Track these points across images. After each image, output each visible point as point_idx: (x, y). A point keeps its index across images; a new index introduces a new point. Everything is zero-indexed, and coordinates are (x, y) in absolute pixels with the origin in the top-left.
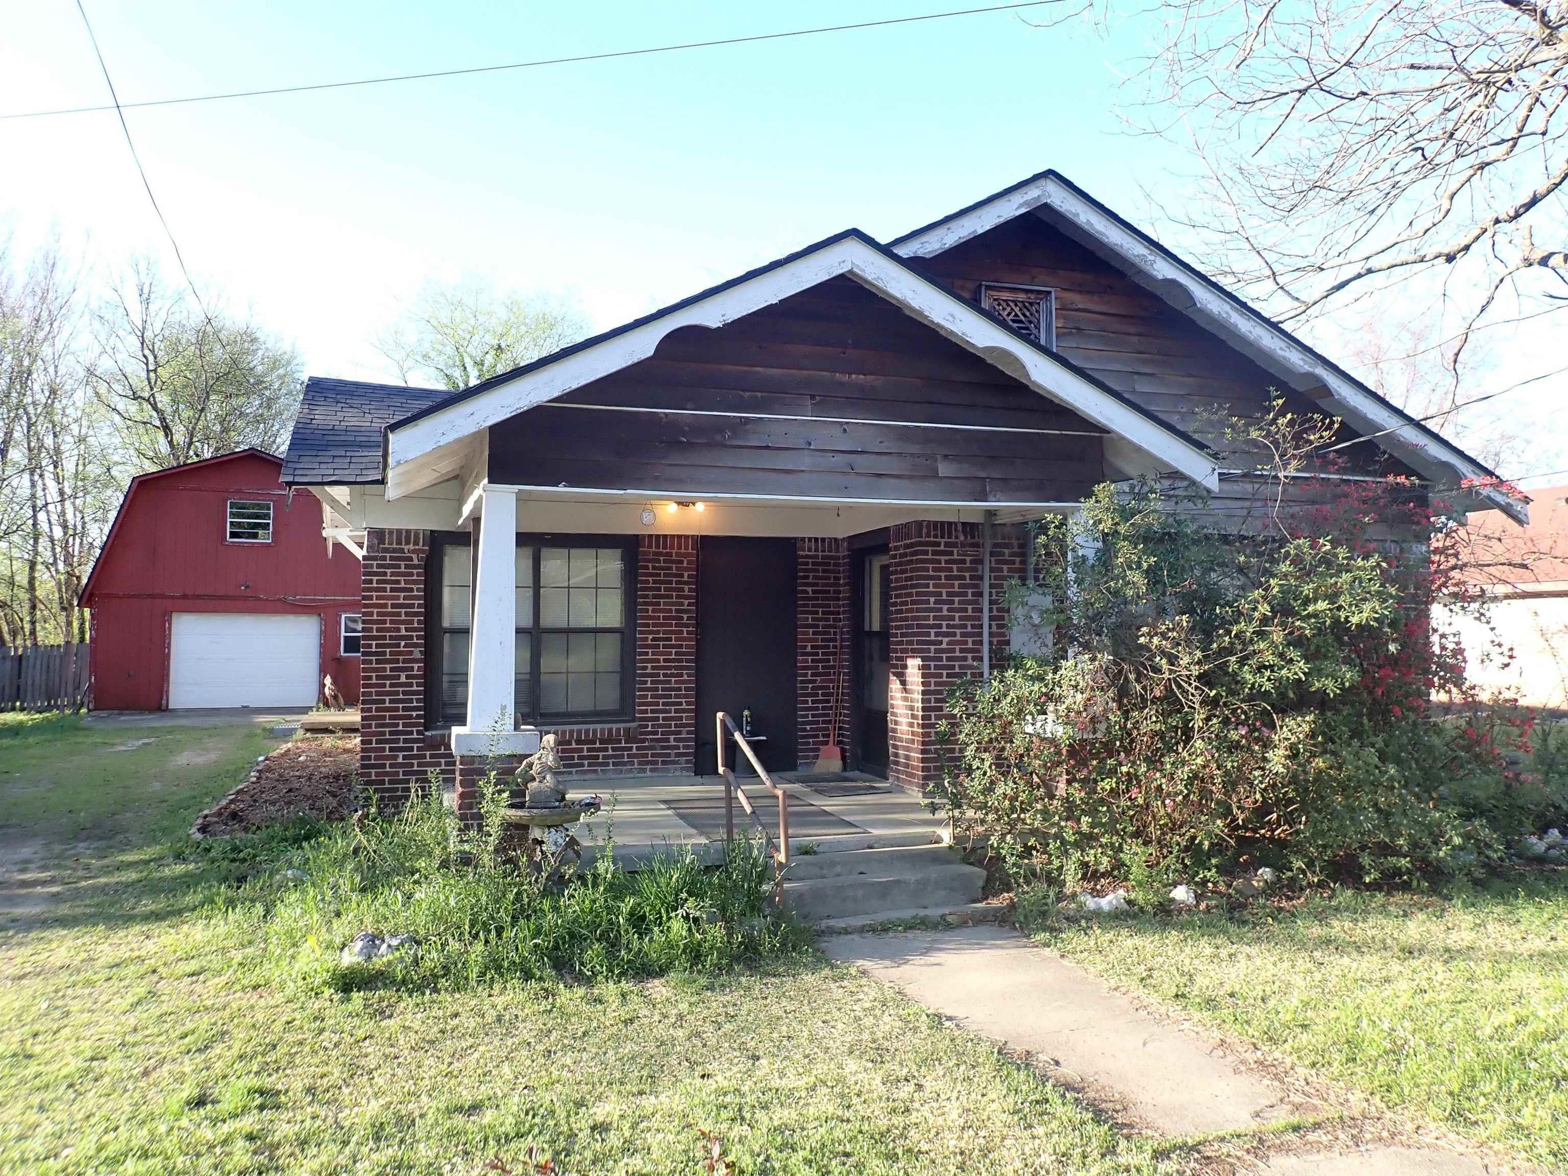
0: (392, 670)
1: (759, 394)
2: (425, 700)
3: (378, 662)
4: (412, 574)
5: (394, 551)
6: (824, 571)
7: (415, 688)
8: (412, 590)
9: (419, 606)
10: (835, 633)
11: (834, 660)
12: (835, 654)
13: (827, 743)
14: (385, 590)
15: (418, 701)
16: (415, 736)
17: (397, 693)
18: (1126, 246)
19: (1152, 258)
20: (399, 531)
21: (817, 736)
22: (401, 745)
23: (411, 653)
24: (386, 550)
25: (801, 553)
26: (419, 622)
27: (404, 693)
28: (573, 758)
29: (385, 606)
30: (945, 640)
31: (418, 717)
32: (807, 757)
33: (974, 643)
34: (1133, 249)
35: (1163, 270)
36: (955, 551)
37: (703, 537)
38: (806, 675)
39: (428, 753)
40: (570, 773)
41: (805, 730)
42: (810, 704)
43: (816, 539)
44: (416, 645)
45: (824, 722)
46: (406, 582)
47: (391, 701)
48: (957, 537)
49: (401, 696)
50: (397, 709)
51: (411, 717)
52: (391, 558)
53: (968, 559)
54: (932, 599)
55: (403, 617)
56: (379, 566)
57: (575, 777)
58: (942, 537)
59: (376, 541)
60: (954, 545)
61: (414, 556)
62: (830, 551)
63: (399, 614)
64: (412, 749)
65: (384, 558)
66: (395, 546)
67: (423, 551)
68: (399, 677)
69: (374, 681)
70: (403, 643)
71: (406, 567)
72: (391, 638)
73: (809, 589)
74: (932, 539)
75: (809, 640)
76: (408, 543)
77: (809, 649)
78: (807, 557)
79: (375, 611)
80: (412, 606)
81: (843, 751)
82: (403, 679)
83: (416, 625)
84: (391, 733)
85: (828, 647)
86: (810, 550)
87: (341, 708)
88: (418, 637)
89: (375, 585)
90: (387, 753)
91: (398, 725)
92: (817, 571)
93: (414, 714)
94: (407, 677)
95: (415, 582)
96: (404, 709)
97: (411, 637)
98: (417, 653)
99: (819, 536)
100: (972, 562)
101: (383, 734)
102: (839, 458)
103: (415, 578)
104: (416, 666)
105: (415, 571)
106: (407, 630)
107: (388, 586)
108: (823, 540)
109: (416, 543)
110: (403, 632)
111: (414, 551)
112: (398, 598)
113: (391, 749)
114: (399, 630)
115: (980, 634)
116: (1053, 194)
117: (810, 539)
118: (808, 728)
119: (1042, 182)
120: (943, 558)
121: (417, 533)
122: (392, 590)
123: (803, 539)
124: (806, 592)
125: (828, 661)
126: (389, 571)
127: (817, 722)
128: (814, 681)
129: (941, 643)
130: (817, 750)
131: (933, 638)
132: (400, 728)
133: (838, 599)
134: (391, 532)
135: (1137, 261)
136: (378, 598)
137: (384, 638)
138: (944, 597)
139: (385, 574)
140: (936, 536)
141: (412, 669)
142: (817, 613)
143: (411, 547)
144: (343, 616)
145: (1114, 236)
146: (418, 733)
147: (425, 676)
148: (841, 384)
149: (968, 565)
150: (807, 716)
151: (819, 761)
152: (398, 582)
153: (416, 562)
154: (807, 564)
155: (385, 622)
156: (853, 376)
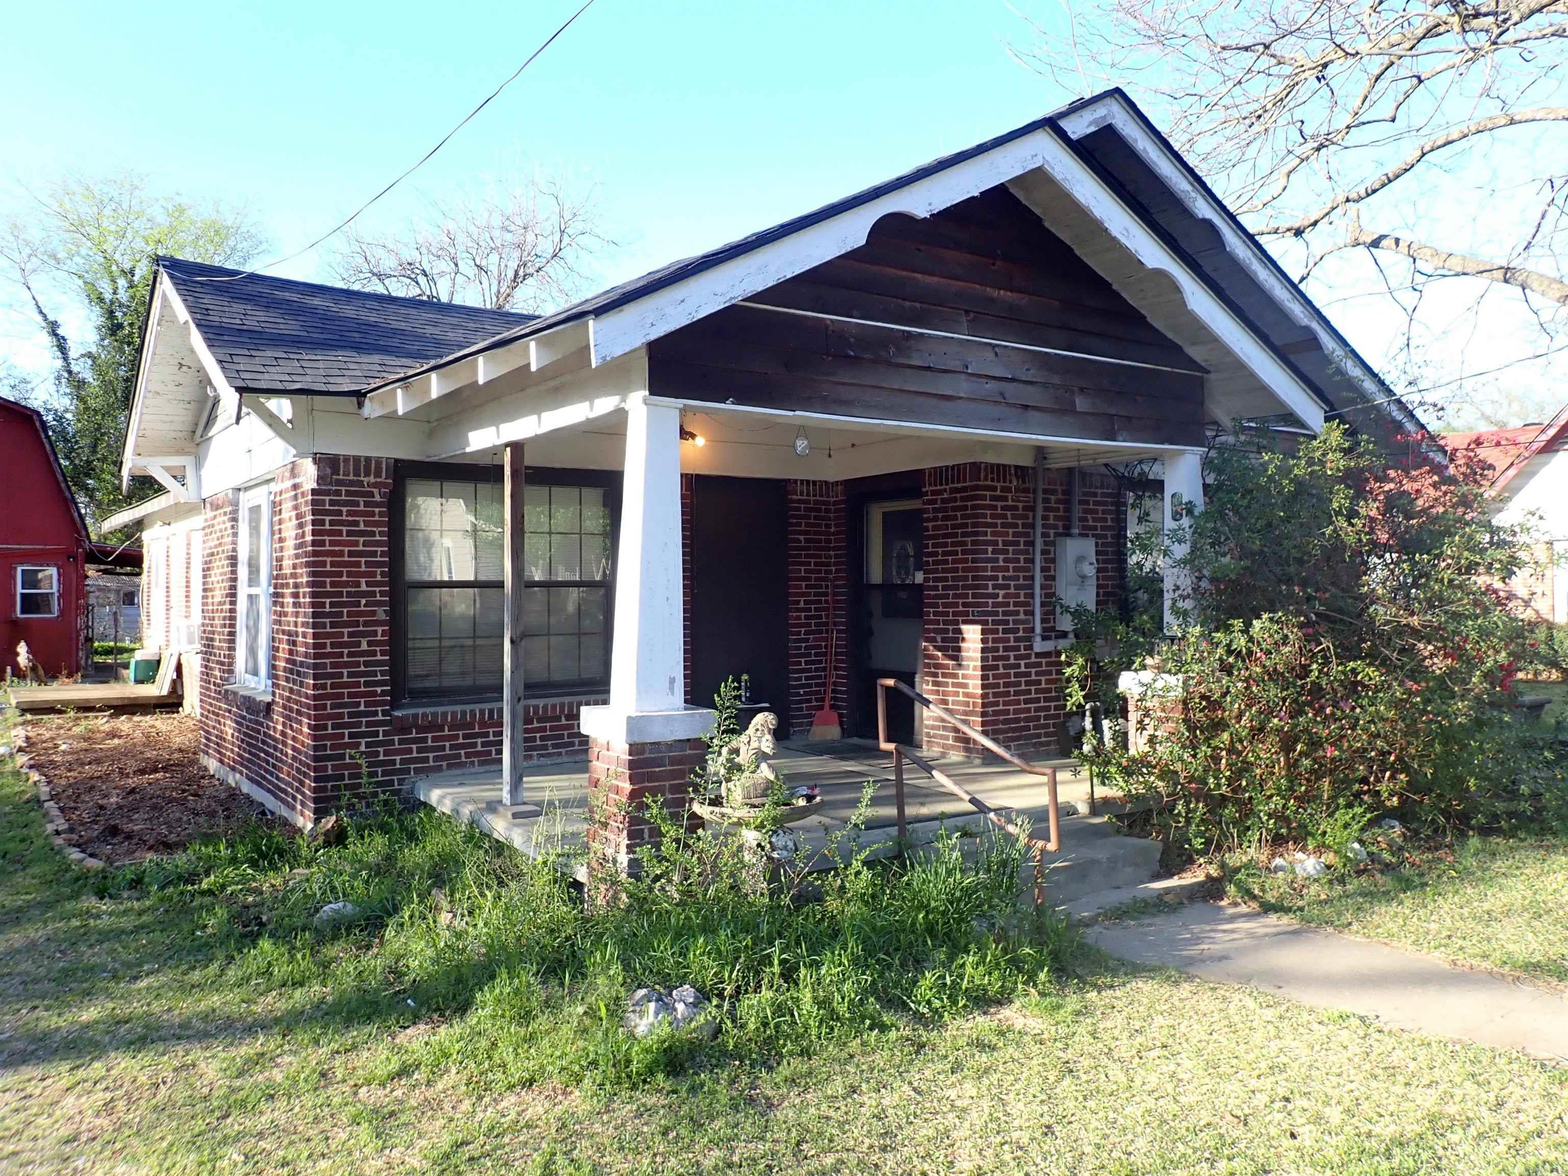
0: (351, 635)
1: (918, 305)
2: (391, 673)
3: (333, 625)
4: (373, 514)
5: (352, 483)
6: (815, 518)
7: (379, 657)
8: (373, 534)
9: (383, 554)
10: (827, 587)
11: (827, 616)
12: (827, 609)
13: (821, 708)
14: (340, 533)
15: (383, 673)
16: (380, 717)
17: (358, 664)
18: (1174, 180)
19: (1193, 194)
20: (357, 459)
21: (809, 701)
22: (363, 729)
23: (374, 613)
24: (340, 483)
25: (795, 497)
26: (383, 574)
27: (366, 664)
28: (561, 737)
29: (341, 554)
30: (1002, 593)
31: (384, 693)
32: (801, 724)
33: (1026, 595)
34: (1180, 184)
35: (1203, 209)
36: (1010, 495)
37: (697, 475)
38: (799, 633)
39: (396, 738)
40: (560, 754)
41: (798, 694)
42: (803, 666)
43: (808, 481)
44: (379, 604)
45: (817, 685)
46: (366, 523)
47: (350, 675)
48: (1011, 482)
49: (362, 668)
50: (358, 685)
51: (374, 694)
52: (348, 493)
53: (1020, 505)
54: (990, 549)
55: (363, 568)
56: (332, 503)
57: (565, 759)
58: (999, 481)
59: (328, 471)
60: (1009, 490)
61: (376, 491)
62: (821, 496)
63: (358, 564)
64: (376, 734)
65: (338, 493)
66: (351, 477)
67: (385, 485)
68: (359, 644)
69: (329, 650)
70: (363, 601)
71: (366, 504)
72: (349, 594)
73: (802, 538)
74: (989, 483)
75: (803, 594)
76: (367, 474)
77: (802, 605)
78: (799, 501)
79: (329, 559)
80: (374, 554)
81: (841, 716)
82: (364, 646)
83: (379, 578)
84: (351, 715)
85: (820, 602)
86: (802, 494)
87: (40, 682)
88: (382, 593)
89: (327, 527)
90: (346, 740)
91: (359, 704)
92: (809, 517)
93: (379, 690)
94: (370, 644)
95: (377, 524)
96: (367, 684)
97: (373, 594)
98: (381, 614)
99: (811, 478)
100: (1024, 508)
101: (341, 716)
102: (991, 386)
103: (377, 518)
104: (380, 630)
105: (377, 510)
106: (368, 584)
107: (344, 529)
108: (814, 482)
109: (378, 474)
110: (364, 587)
111: (375, 485)
112: (356, 544)
113: (351, 736)
114: (358, 585)
115: (1032, 587)
116: (1117, 116)
117: (802, 481)
118: (802, 692)
119: (1108, 100)
120: (999, 504)
121: (378, 461)
122: (349, 533)
123: (796, 481)
124: (799, 541)
125: (820, 617)
126: (344, 509)
127: (810, 686)
128: (807, 640)
129: (997, 596)
130: (811, 716)
131: (990, 590)
132: (362, 708)
133: (829, 549)
134: (347, 459)
135: (1183, 196)
136: (332, 543)
137: (340, 594)
138: (1001, 546)
139: (340, 513)
140: (992, 480)
141: (375, 633)
142: (809, 564)
143: (372, 479)
144: (19, 569)
145: (1165, 167)
146: (384, 713)
147: (389, 643)
148: (992, 300)
149: (1021, 512)
150: (800, 679)
151: (814, 728)
152: (356, 523)
153: (377, 498)
154: (799, 509)
155: (340, 574)
156: (1002, 292)
